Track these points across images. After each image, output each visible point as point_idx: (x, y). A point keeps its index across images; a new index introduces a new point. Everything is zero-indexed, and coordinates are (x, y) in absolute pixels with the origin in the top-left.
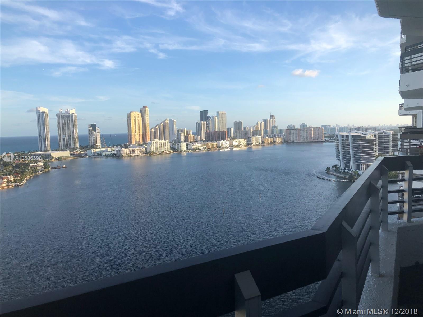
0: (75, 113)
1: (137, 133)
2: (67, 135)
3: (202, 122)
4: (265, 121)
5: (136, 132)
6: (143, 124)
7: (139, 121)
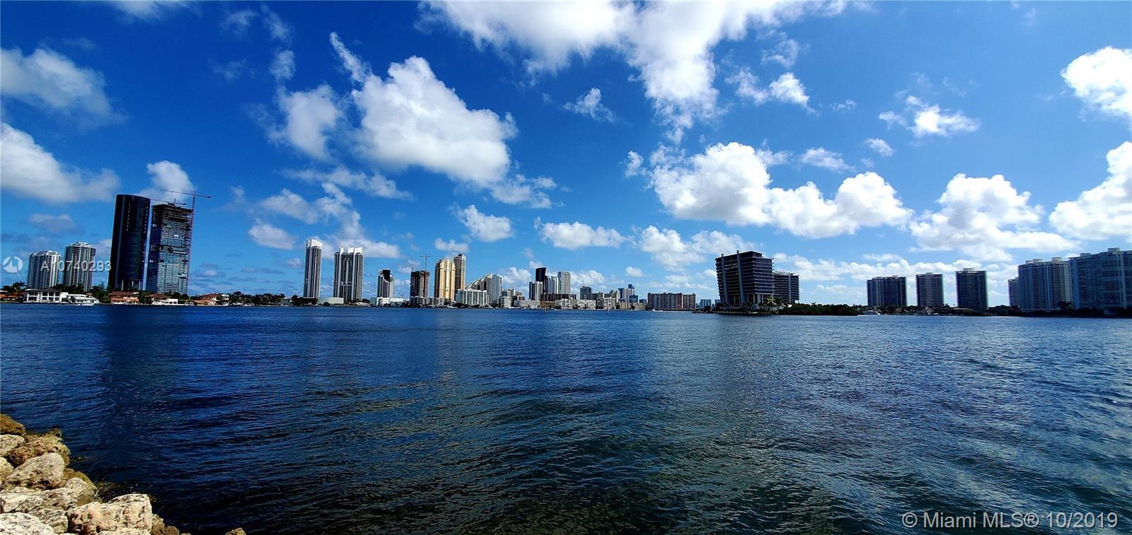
0: (361, 252)
1: (448, 288)
2: (347, 282)
3: (538, 282)
4: (621, 290)
5: (445, 287)
6: (456, 278)
7: (451, 273)
